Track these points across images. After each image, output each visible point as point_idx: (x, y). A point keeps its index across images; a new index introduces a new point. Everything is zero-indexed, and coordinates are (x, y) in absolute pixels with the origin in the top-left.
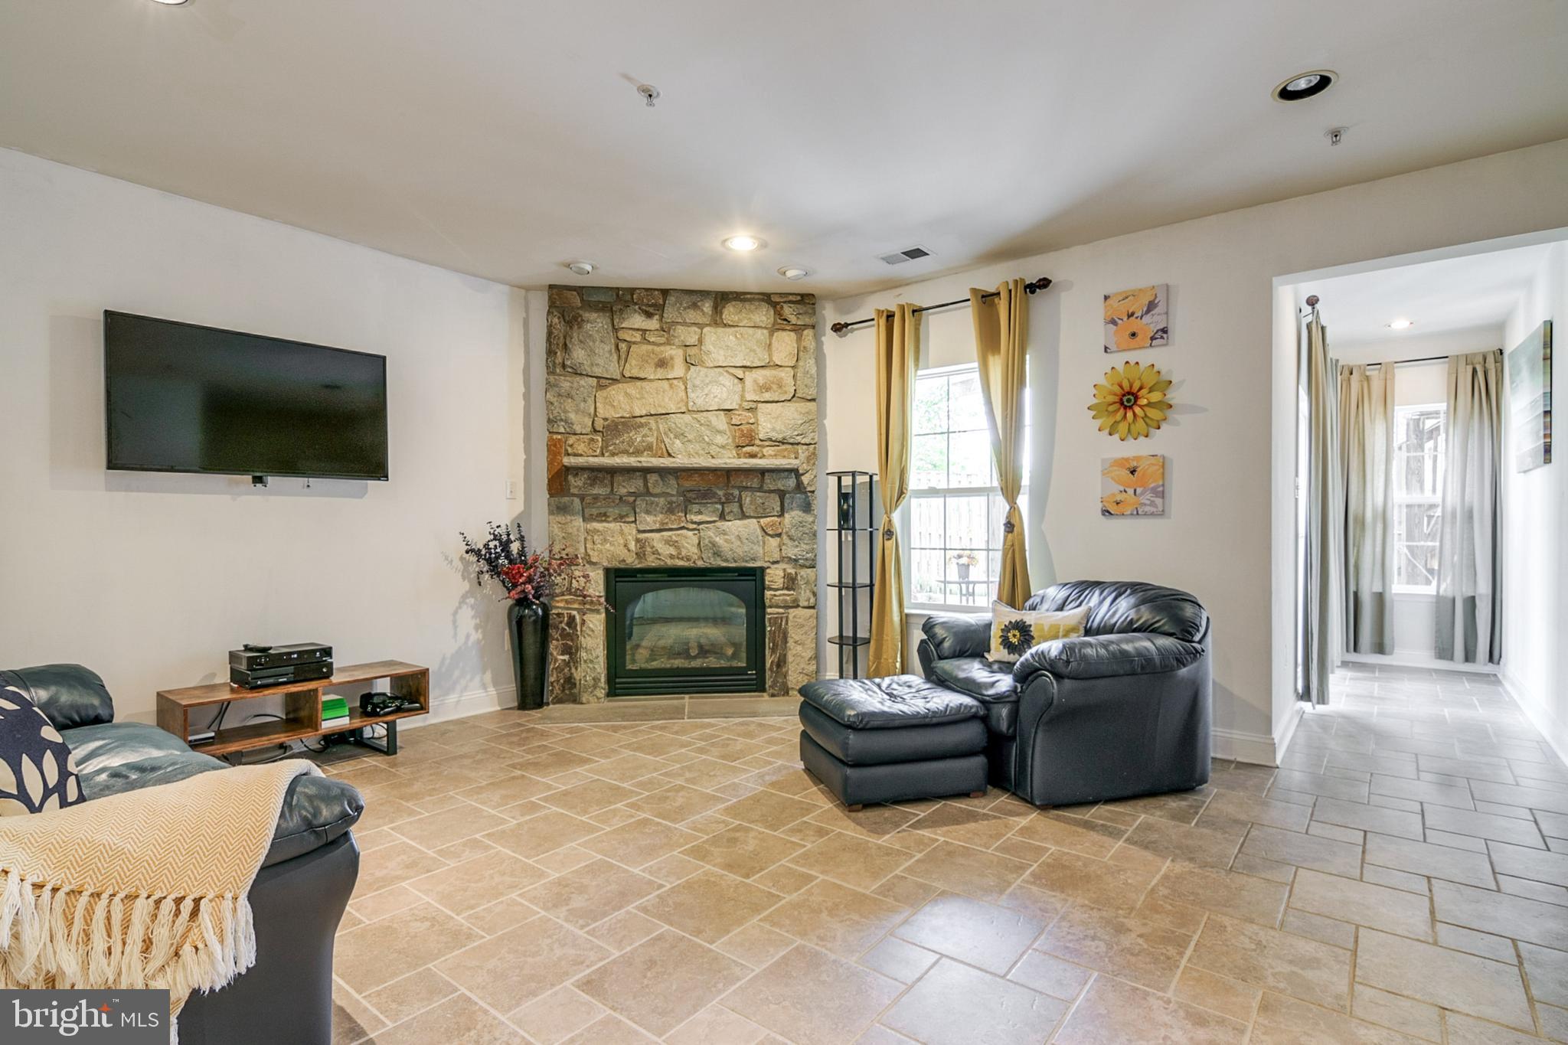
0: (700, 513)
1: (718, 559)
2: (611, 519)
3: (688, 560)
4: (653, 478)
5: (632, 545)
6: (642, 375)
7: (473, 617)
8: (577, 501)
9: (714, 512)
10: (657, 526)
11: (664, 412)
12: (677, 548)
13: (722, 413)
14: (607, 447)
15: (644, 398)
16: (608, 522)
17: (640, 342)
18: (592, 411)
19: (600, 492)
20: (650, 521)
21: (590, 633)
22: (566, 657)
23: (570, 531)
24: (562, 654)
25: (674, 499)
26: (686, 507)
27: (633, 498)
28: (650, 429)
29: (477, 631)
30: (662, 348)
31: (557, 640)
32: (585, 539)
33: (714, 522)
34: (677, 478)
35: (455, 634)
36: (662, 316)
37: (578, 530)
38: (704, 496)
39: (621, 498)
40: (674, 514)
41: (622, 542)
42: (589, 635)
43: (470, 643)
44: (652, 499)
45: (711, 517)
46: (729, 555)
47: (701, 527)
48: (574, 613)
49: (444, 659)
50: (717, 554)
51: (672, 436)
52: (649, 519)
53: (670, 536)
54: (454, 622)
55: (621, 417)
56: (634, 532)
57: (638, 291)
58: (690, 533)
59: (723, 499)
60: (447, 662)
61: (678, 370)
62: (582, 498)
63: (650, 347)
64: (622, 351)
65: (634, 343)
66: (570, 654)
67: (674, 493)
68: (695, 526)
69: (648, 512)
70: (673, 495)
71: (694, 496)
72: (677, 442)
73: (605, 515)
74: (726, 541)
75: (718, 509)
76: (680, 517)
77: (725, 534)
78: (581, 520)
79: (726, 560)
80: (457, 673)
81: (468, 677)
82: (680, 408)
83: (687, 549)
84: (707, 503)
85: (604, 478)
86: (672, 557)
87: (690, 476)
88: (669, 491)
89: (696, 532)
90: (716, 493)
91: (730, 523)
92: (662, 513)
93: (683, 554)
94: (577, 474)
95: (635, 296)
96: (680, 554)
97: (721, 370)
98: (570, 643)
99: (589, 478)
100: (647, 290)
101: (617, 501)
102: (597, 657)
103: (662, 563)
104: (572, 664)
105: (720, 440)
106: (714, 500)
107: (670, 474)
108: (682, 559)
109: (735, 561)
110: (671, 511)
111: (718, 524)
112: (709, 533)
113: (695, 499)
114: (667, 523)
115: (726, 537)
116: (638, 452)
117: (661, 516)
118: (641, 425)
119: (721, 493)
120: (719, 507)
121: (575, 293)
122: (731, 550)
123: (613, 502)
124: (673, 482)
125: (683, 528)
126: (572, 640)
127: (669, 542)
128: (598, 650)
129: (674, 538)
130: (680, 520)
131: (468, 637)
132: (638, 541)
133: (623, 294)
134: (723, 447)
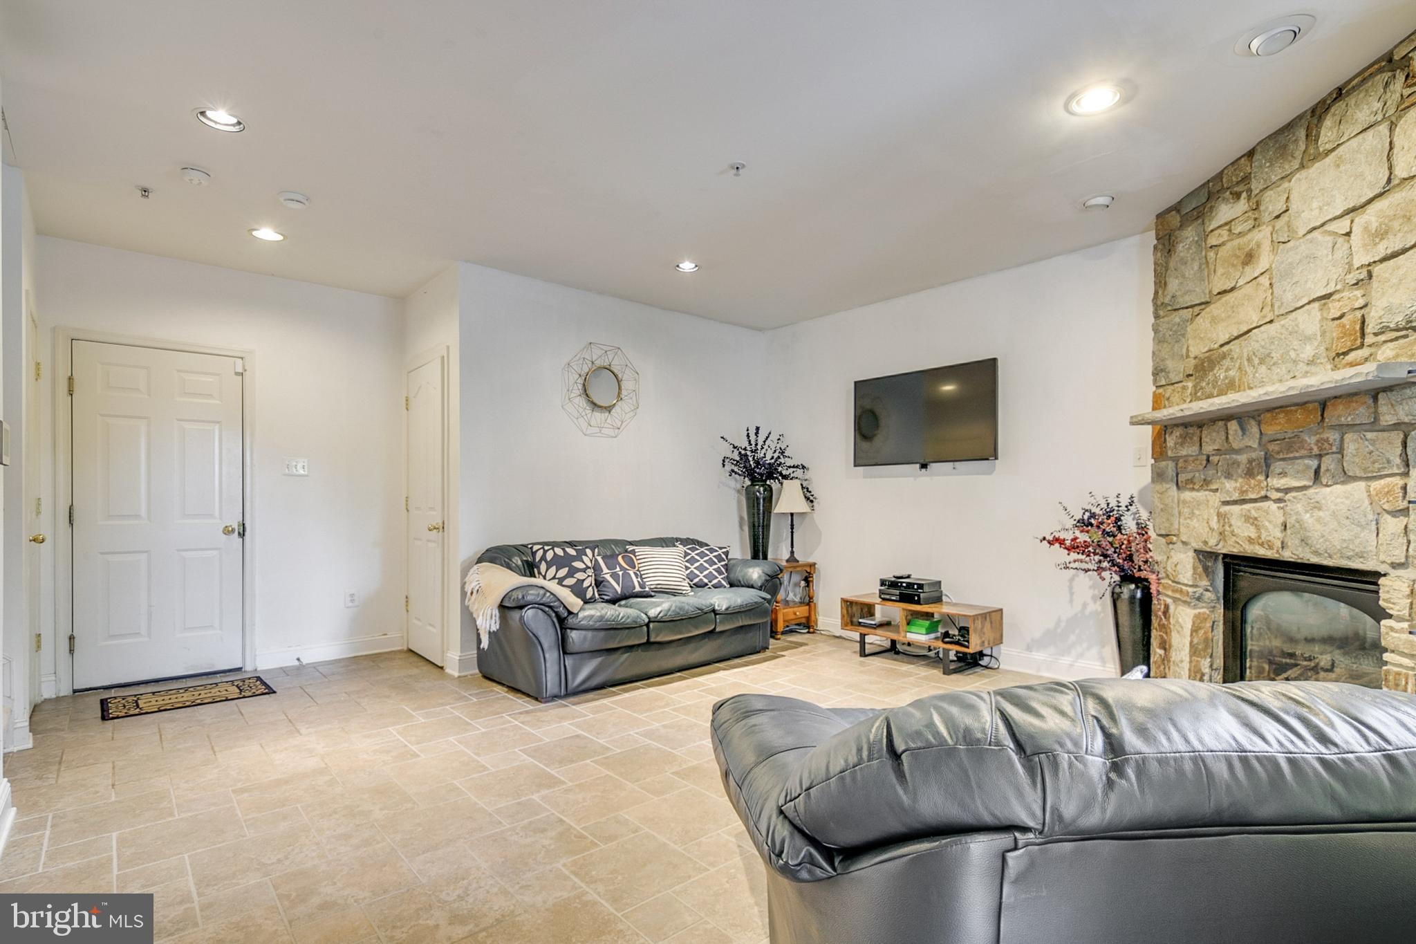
0: (1283, 474)
1: (1307, 549)
2: (1197, 487)
3: (1271, 548)
4: (1233, 426)
5: (1214, 523)
6: (1228, 286)
7: (1090, 587)
8: (1171, 464)
9: (1304, 471)
10: (1236, 496)
11: (1246, 329)
12: (1258, 528)
13: (1316, 305)
14: (1196, 394)
15: (1229, 317)
16: (1198, 490)
17: (1228, 241)
18: (1184, 351)
19: (1190, 453)
20: (1231, 487)
21: (1180, 629)
22: (1161, 652)
23: (1167, 502)
24: (1160, 648)
25: (1254, 455)
26: (1268, 466)
27: (1218, 457)
28: (1232, 359)
29: (1095, 602)
30: (1249, 236)
31: (1156, 629)
32: (1180, 513)
33: (1305, 488)
34: (1259, 424)
35: (1071, 601)
36: (1250, 191)
37: (1173, 501)
38: (1290, 446)
39: (1208, 460)
40: (1254, 478)
41: (1206, 517)
42: (1178, 632)
43: (1087, 612)
44: (1234, 456)
45: (1299, 479)
46: (1320, 545)
47: (1289, 496)
48: (1169, 601)
49: (1059, 621)
50: (1304, 541)
51: (1256, 361)
52: (1229, 485)
53: (1249, 511)
54: (1071, 588)
55: (1210, 351)
56: (1217, 503)
57: (1226, 172)
58: (1274, 506)
59: (1316, 451)
60: (1063, 624)
61: (1264, 261)
62: (1176, 460)
63: (1236, 242)
64: (1210, 262)
65: (1223, 244)
66: (1165, 649)
67: (1255, 446)
68: (1279, 495)
69: (1229, 476)
70: (1255, 450)
71: (1277, 448)
72: (1263, 369)
73: (1191, 481)
74: (1319, 520)
75: (1308, 467)
76: (1260, 482)
77: (1320, 509)
78: (1175, 488)
79: (1316, 553)
80: (1073, 638)
81: (1085, 645)
82: (1265, 317)
83: (1267, 529)
84: (1296, 458)
85: (1193, 434)
86: (1250, 540)
87: (1274, 418)
88: (1250, 444)
89: (1282, 505)
90: (1303, 441)
91: (1328, 489)
92: (1242, 477)
93: (1263, 537)
94: (1172, 432)
95: (1224, 180)
96: (1259, 537)
97: (1316, 234)
98: (1164, 635)
99: (1181, 436)
100: (1232, 164)
101: (1205, 462)
102: (1182, 661)
103: (1242, 550)
104: (1166, 662)
105: (1308, 351)
106: (1303, 452)
107: (1253, 418)
108: (1262, 545)
109: (1330, 556)
110: (1250, 473)
111: (1311, 491)
112: (1298, 505)
113: (1278, 453)
114: (1246, 491)
115: (1321, 514)
116: (1221, 393)
117: (1240, 480)
118: (1224, 357)
119: (1311, 440)
120: (1314, 463)
121: (1174, 212)
122: (1323, 536)
123: (1201, 464)
124: (1254, 429)
125: (1266, 498)
126: (1166, 633)
127: (1248, 519)
128: (1183, 653)
129: (1254, 514)
130: (1259, 485)
131: (1085, 605)
132: (1219, 515)
133: (1213, 185)
134: (1311, 363)
